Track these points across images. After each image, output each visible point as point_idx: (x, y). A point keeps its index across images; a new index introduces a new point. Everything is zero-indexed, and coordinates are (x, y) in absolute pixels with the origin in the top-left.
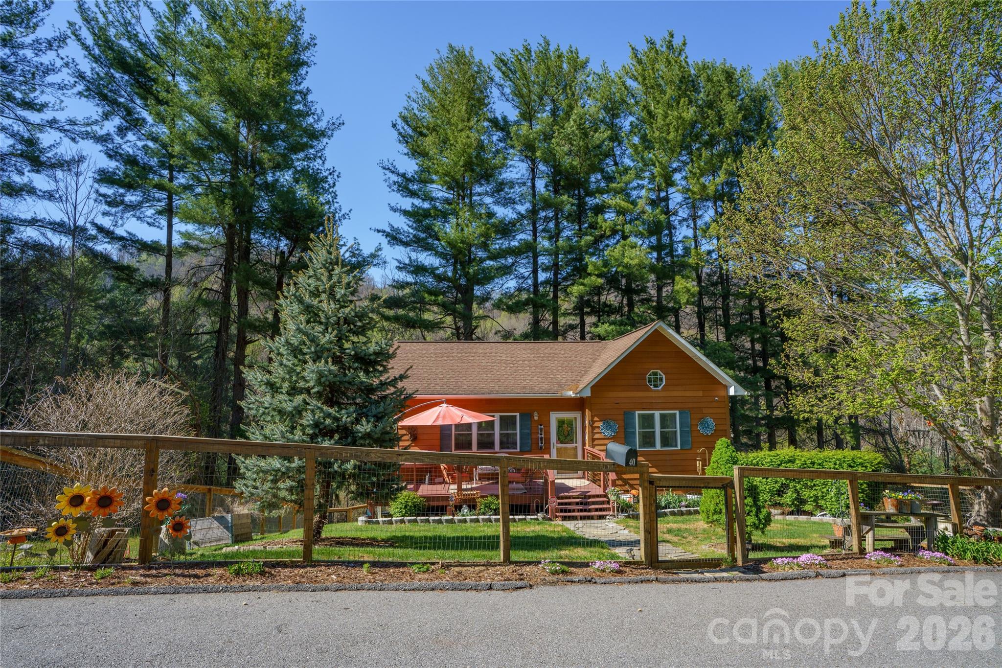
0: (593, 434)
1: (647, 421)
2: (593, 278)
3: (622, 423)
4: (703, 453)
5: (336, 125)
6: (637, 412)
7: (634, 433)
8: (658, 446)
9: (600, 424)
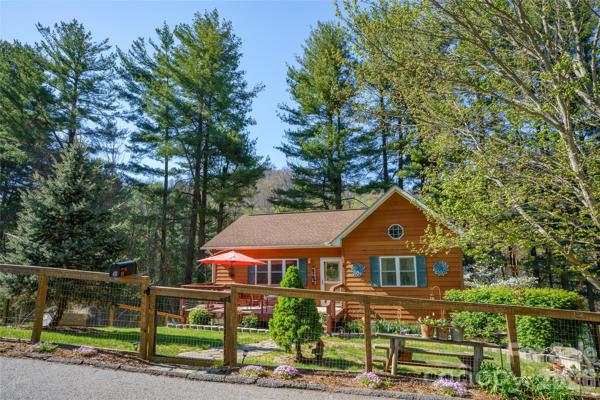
0: (346, 273)
1: (390, 264)
2: (414, 164)
3: (368, 266)
4: (436, 291)
5: (259, 88)
6: (380, 257)
7: (378, 273)
8: (398, 284)
9: (351, 266)
